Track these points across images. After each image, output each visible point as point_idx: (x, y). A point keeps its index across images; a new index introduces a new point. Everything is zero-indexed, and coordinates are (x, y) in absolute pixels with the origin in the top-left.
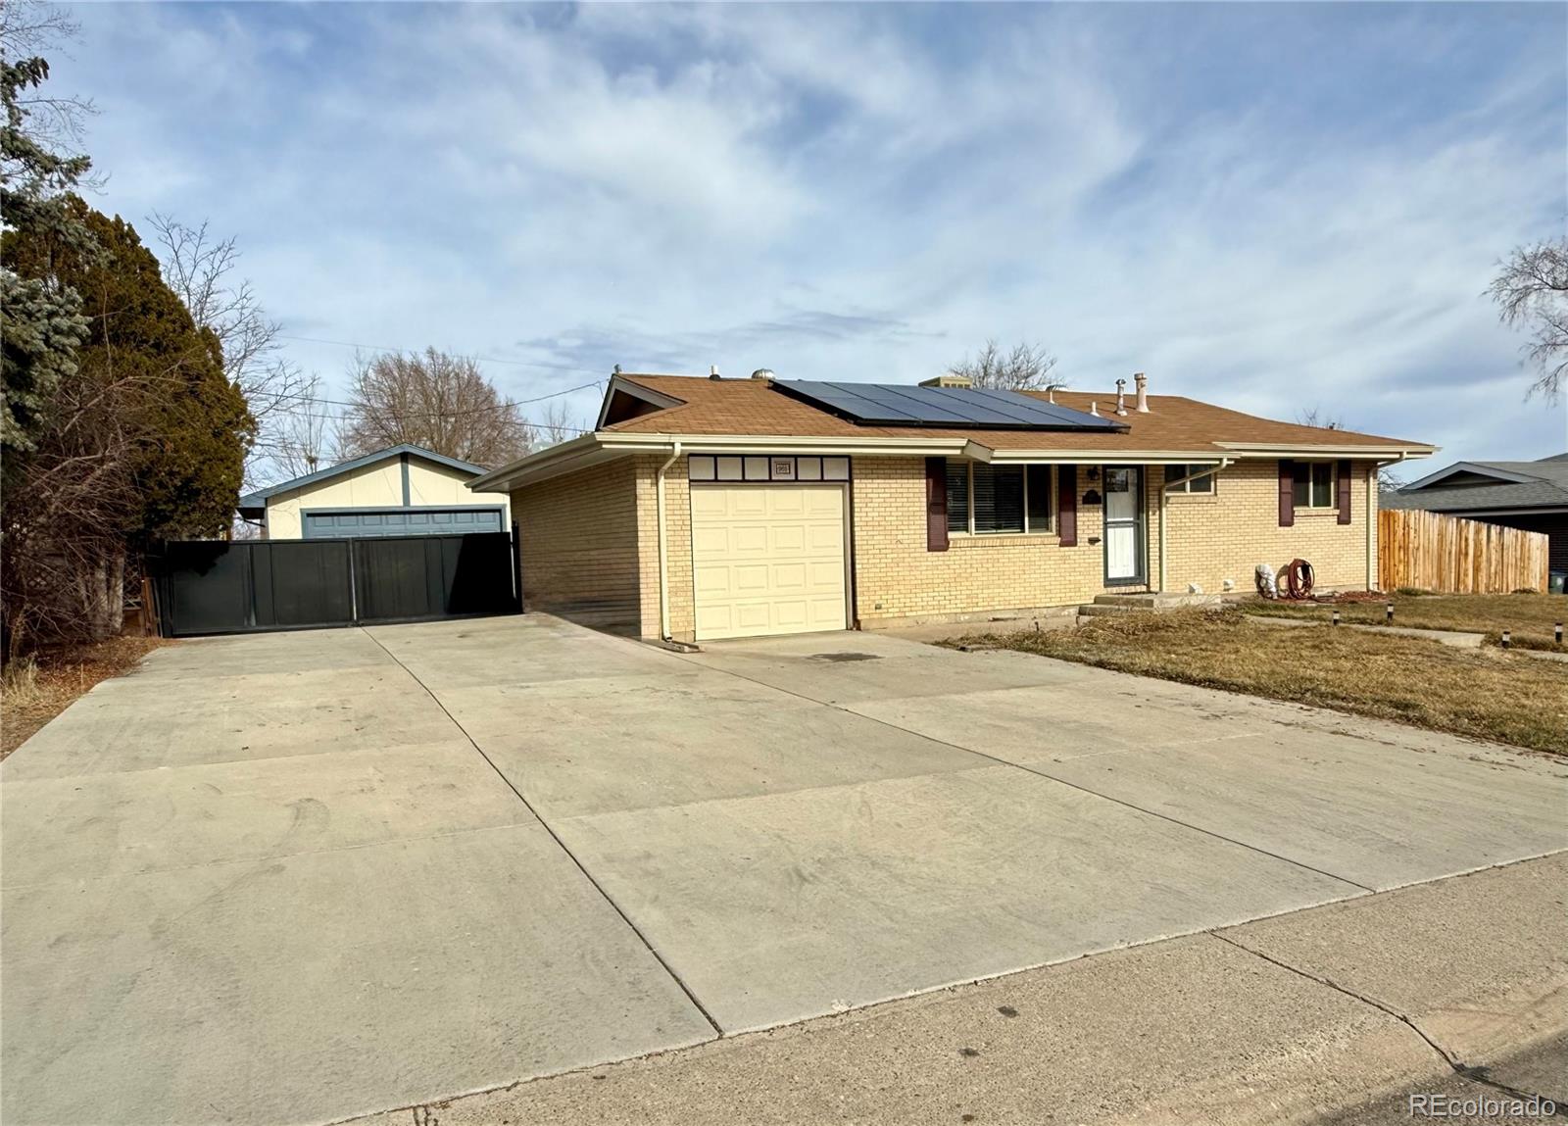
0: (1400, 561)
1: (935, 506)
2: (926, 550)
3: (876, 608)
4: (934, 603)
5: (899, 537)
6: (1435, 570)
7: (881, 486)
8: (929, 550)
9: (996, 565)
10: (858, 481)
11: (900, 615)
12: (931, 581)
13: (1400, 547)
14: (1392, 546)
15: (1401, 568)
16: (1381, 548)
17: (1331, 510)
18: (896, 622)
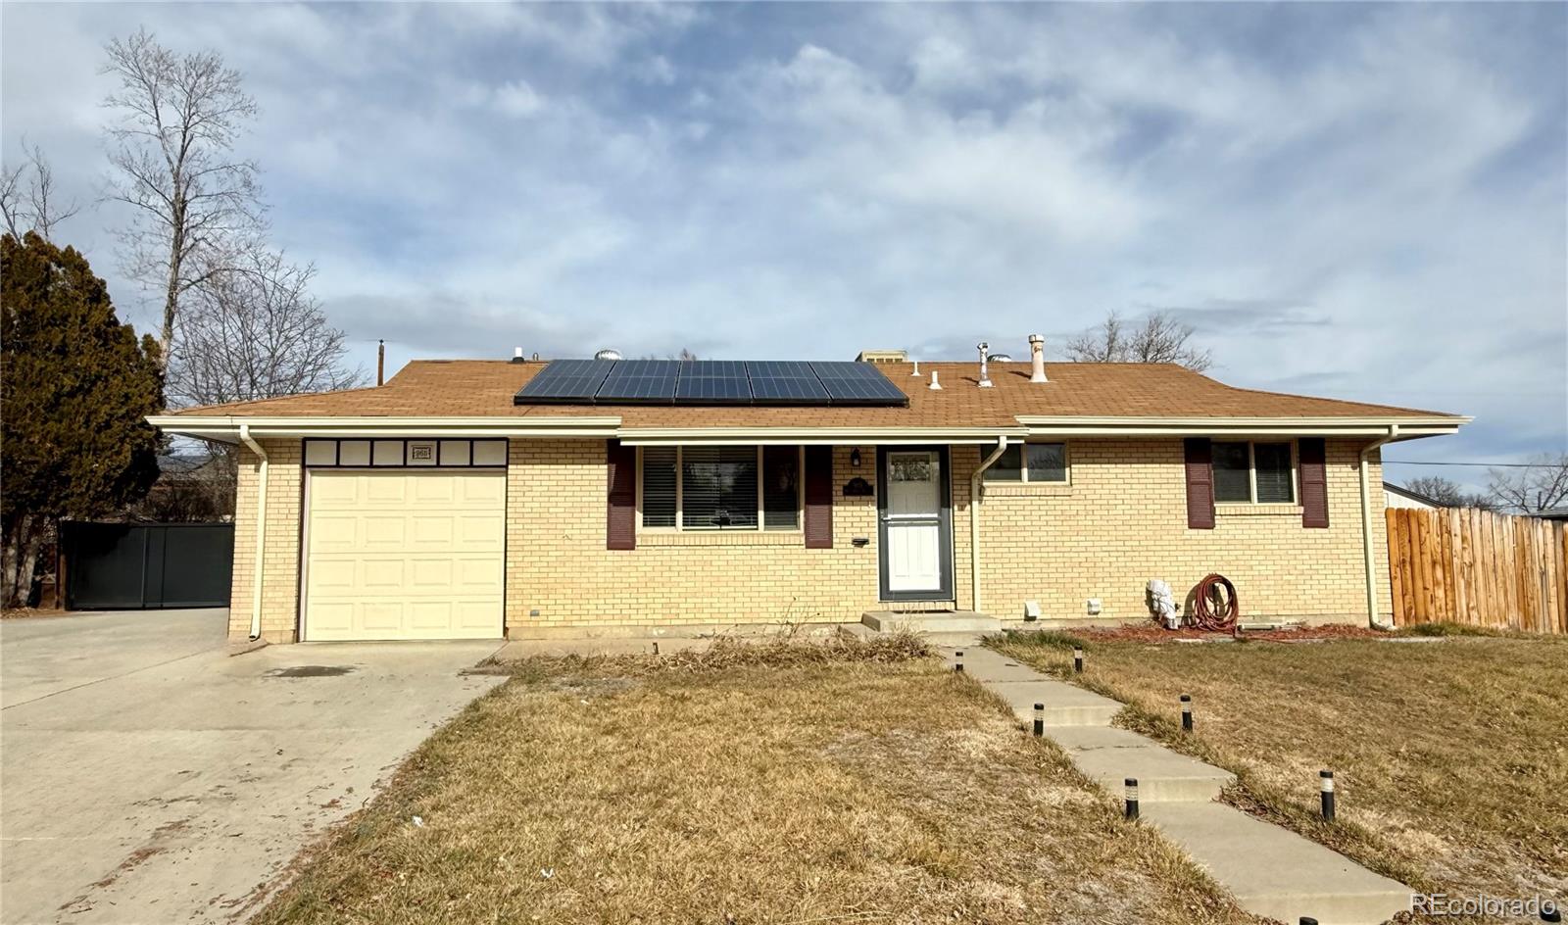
0: (1436, 583)
1: (620, 496)
2: (605, 547)
3: (531, 615)
4: (615, 612)
5: (566, 532)
6: (1512, 598)
7: (543, 472)
8: (608, 549)
9: (705, 568)
10: (514, 467)
11: (565, 624)
12: (611, 586)
13: (1434, 563)
14: (1417, 560)
15: (1440, 593)
16: (1394, 561)
17: (1295, 507)
18: (557, 633)
